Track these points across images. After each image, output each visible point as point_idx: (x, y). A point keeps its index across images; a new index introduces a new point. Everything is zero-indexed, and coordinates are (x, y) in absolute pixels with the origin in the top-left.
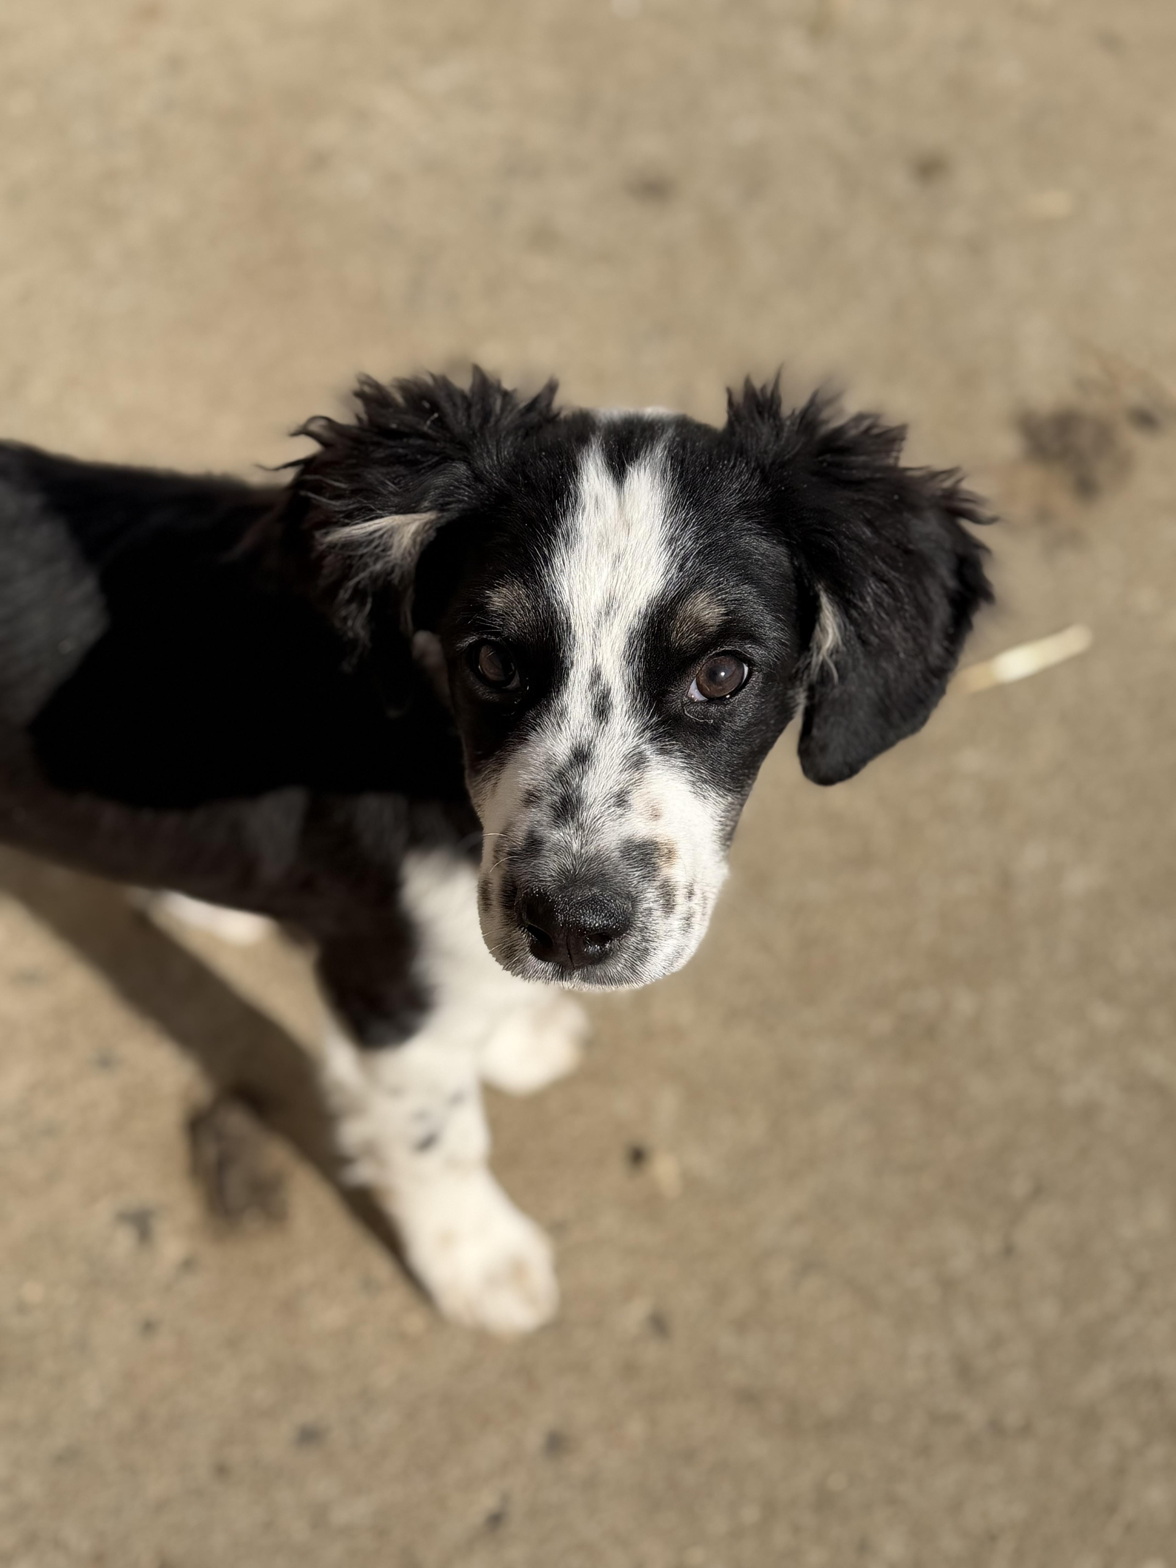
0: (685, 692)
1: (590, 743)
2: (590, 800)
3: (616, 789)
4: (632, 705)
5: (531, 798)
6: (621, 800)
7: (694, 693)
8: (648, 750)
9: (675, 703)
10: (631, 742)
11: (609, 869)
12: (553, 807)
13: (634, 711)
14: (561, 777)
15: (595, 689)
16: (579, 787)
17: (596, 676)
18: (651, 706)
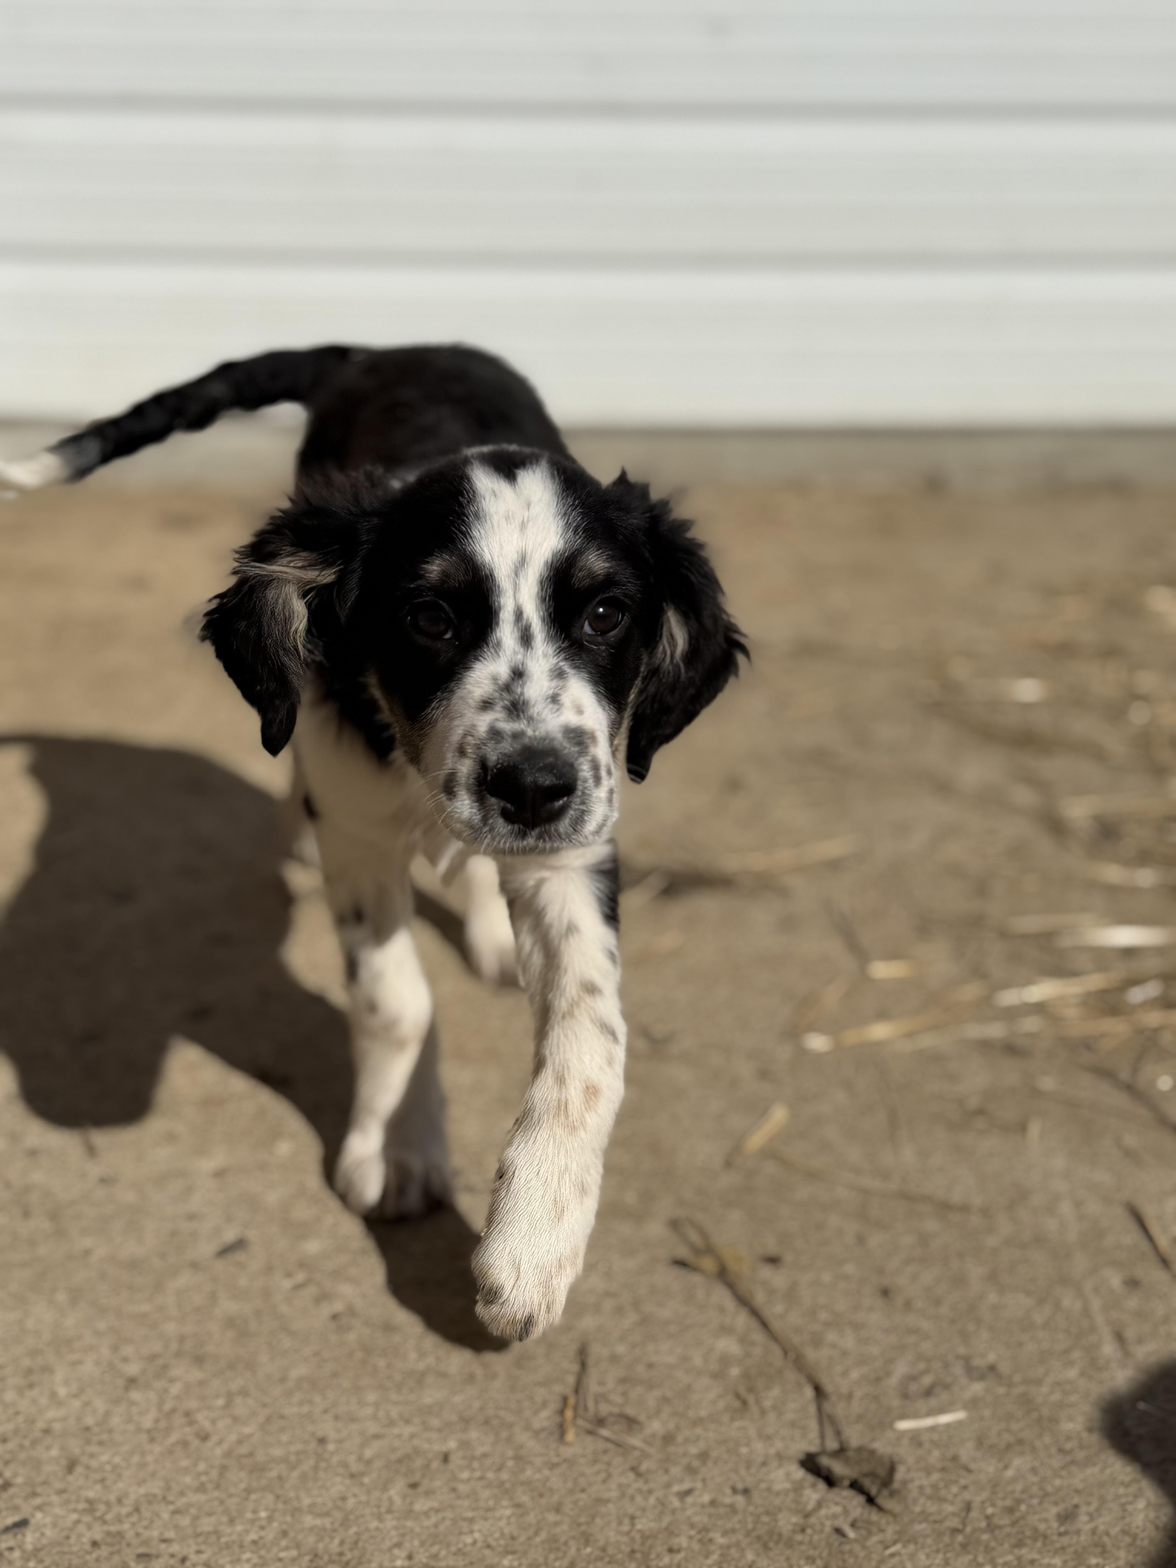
0: (582, 627)
1: (523, 665)
2: (532, 702)
3: (551, 692)
4: (548, 632)
5: (486, 705)
6: (554, 699)
7: (587, 628)
8: (566, 666)
9: (576, 633)
10: (554, 661)
11: (556, 744)
12: (506, 708)
13: (550, 638)
14: (507, 688)
15: (520, 625)
16: (522, 694)
17: (519, 614)
18: (561, 635)
